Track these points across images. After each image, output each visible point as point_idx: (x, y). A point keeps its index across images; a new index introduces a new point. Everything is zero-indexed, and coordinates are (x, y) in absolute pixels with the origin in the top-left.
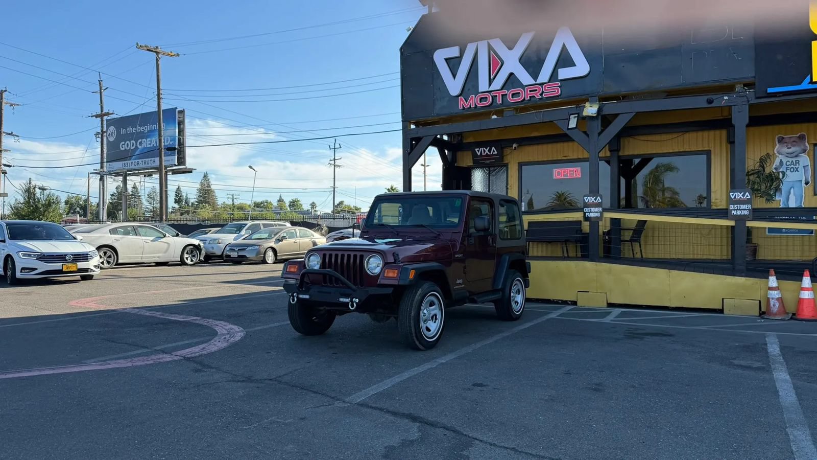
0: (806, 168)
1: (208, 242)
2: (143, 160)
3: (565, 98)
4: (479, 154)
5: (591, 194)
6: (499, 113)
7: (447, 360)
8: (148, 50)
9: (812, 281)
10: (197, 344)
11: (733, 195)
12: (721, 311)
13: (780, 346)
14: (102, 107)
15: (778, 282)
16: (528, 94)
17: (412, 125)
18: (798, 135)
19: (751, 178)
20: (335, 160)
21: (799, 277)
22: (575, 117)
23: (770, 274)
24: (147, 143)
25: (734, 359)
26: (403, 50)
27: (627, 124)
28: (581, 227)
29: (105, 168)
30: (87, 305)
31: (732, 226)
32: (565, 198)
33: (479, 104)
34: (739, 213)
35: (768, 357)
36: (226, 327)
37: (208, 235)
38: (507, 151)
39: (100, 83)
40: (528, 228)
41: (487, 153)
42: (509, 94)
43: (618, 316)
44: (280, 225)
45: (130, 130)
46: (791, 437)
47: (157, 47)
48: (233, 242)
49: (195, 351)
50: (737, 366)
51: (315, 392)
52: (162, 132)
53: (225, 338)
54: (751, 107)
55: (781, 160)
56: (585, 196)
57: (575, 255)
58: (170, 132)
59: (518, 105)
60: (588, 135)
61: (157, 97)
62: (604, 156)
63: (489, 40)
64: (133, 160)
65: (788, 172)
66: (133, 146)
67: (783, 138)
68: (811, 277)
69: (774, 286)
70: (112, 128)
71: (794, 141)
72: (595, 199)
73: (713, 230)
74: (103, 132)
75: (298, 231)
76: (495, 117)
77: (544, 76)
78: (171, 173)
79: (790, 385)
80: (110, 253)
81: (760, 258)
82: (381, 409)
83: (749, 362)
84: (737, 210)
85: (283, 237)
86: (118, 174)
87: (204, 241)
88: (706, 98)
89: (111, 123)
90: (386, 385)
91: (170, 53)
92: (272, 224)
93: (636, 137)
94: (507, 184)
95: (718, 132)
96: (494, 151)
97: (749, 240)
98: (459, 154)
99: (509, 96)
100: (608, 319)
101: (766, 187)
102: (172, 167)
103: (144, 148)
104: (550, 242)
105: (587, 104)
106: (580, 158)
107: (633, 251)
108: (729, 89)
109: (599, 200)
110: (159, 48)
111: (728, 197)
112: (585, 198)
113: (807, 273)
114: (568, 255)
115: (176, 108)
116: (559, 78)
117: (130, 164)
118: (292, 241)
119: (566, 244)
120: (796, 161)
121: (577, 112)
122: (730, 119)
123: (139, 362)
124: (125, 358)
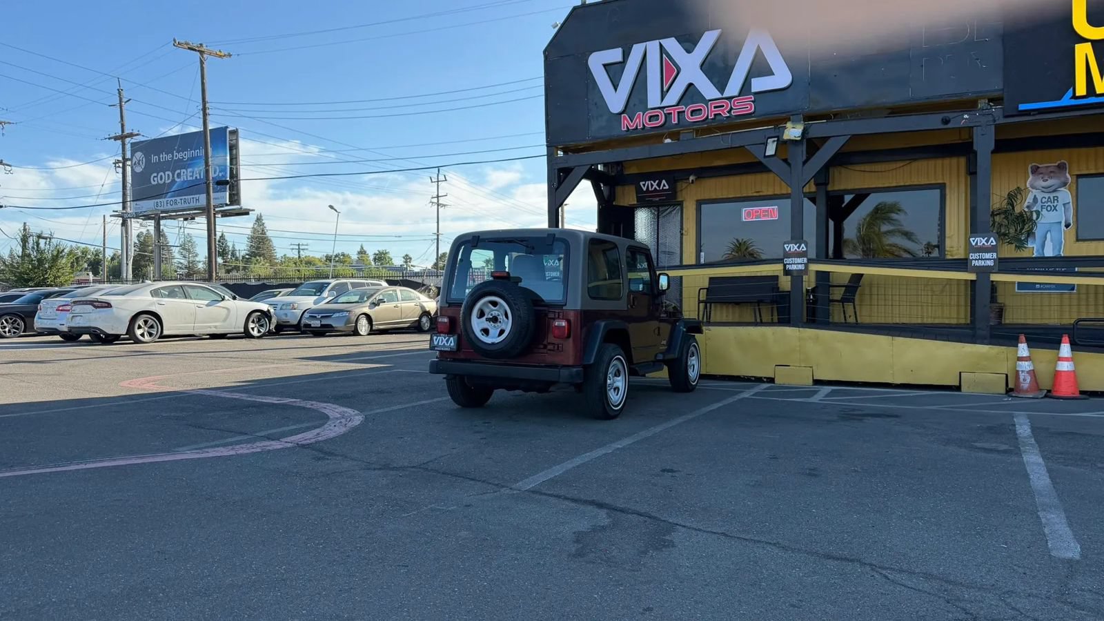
0: (1067, 206)
1: (279, 307)
2: (183, 197)
3: (761, 116)
4: (645, 189)
5: (794, 241)
6: (675, 135)
7: (625, 444)
8: (189, 48)
9: (1072, 350)
10: (308, 429)
11: (974, 241)
12: (958, 388)
13: (1032, 427)
14: (123, 126)
15: (1029, 351)
16: (712, 112)
17: (559, 152)
18: (1057, 164)
19: (997, 219)
20: (438, 197)
21: (1056, 345)
22: (774, 141)
23: (1020, 340)
24: (187, 175)
25: (975, 442)
26: (547, 53)
27: (838, 150)
28: (777, 284)
29: (129, 209)
30: (144, 386)
31: (972, 281)
32: (747, 249)
33: (648, 124)
34: (981, 263)
35: (1017, 439)
36: (336, 410)
37: (278, 298)
38: (681, 185)
39: (120, 93)
40: (709, 285)
41: (655, 188)
42: (688, 111)
43: (827, 396)
44: (373, 284)
45: (165, 157)
46: (1043, 520)
47: (201, 45)
48: (314, 307)
49: (309, 436)
50: (979, 448)
51: (472, 479)
52: (210, 159)
53: (341, 422)
54: (999, 128)
55: (1035, 196)
56: (785, 243)
57: (770, 321)
58: (219, 160)
59: (699, 125)
60: (789, 164)
61: (201, 112)
62: (808, 191)
63: (660, 41)
64: (169, 197)
65: (1044, 212)
66: (169, 179)
67: (1038, 167)
68: (1071, 344)
69: (1024, 356)
70: (139, 155)
71: (1051, 172)
72: (799, 247)
73: (948, 286)
74: (125, 160)
75: (399, 293)
76: (668, 141)
77: (733, 87)
78: (220, 216)
79: (1043, 468)
80: (153, 322)
81: (1007, 322)
82: (558, 497)
83: (994, 445)
84: (979, 259)
85: (379, 300)
86: (147, 217)
87: (274, 305)
88: (940, 116)
89: (136, 147)
90: (557, 471)
91: (218, 53)
92: (364, 283)
93: (850, 167)
94: (682, 229)
95: (954, 161)
96: (664, 186)
97: (993, 299)
98: (619, 189)
99: (687, 114)
100: (815, 399)
101: (1016, 230)
102: (223, 207)
103: (184, 182)
104: (737, 304)
105: (789, 125)
106: (777, 195)
107: (844, 313)
108: (969, 105)
109: (803, 248)
110: (204, 45)
111: (968, 243)
112: (785, 246)
113: (1066, 338)
114: (761, 320)
115: (227, 127)
116: (753, 91)
117: (164, 203)
118: (391, 305)
119: (759, 306)
120: (1054, 197)
121: (777, 134)
122: (972, 143)
123: (243, 450)
124: (225, 445)
